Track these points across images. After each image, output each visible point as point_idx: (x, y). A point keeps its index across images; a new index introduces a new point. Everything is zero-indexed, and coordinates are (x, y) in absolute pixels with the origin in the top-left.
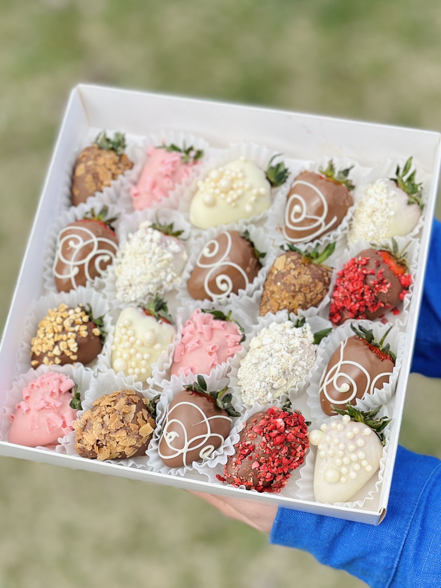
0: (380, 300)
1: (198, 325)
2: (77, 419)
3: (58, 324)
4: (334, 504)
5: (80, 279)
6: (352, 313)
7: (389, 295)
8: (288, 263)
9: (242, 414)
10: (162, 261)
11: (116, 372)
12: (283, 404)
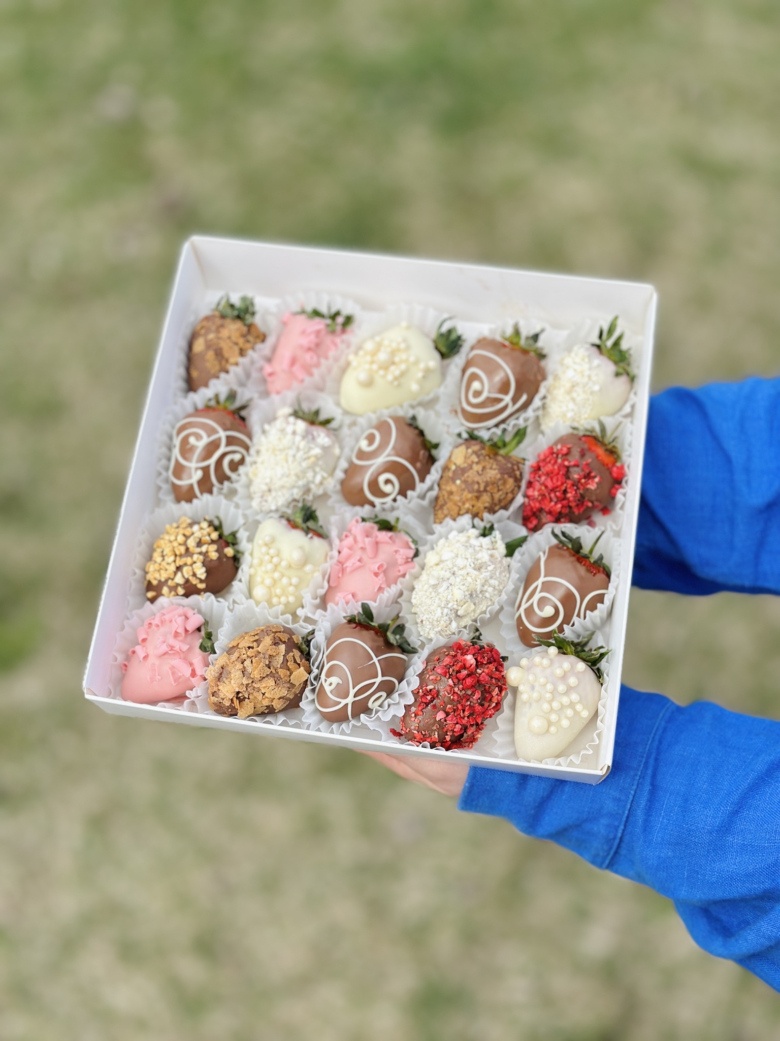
0: (587, 498)
1: (359, 538)
2: (210, 665)
3: (180, 544)
5: (205, 485)
6: (552, 515)
7: (598, 491)
8: (468, 455)
9: (419, 649)
10: (308, 458)
11: (257, 603)
12: (471, 634)
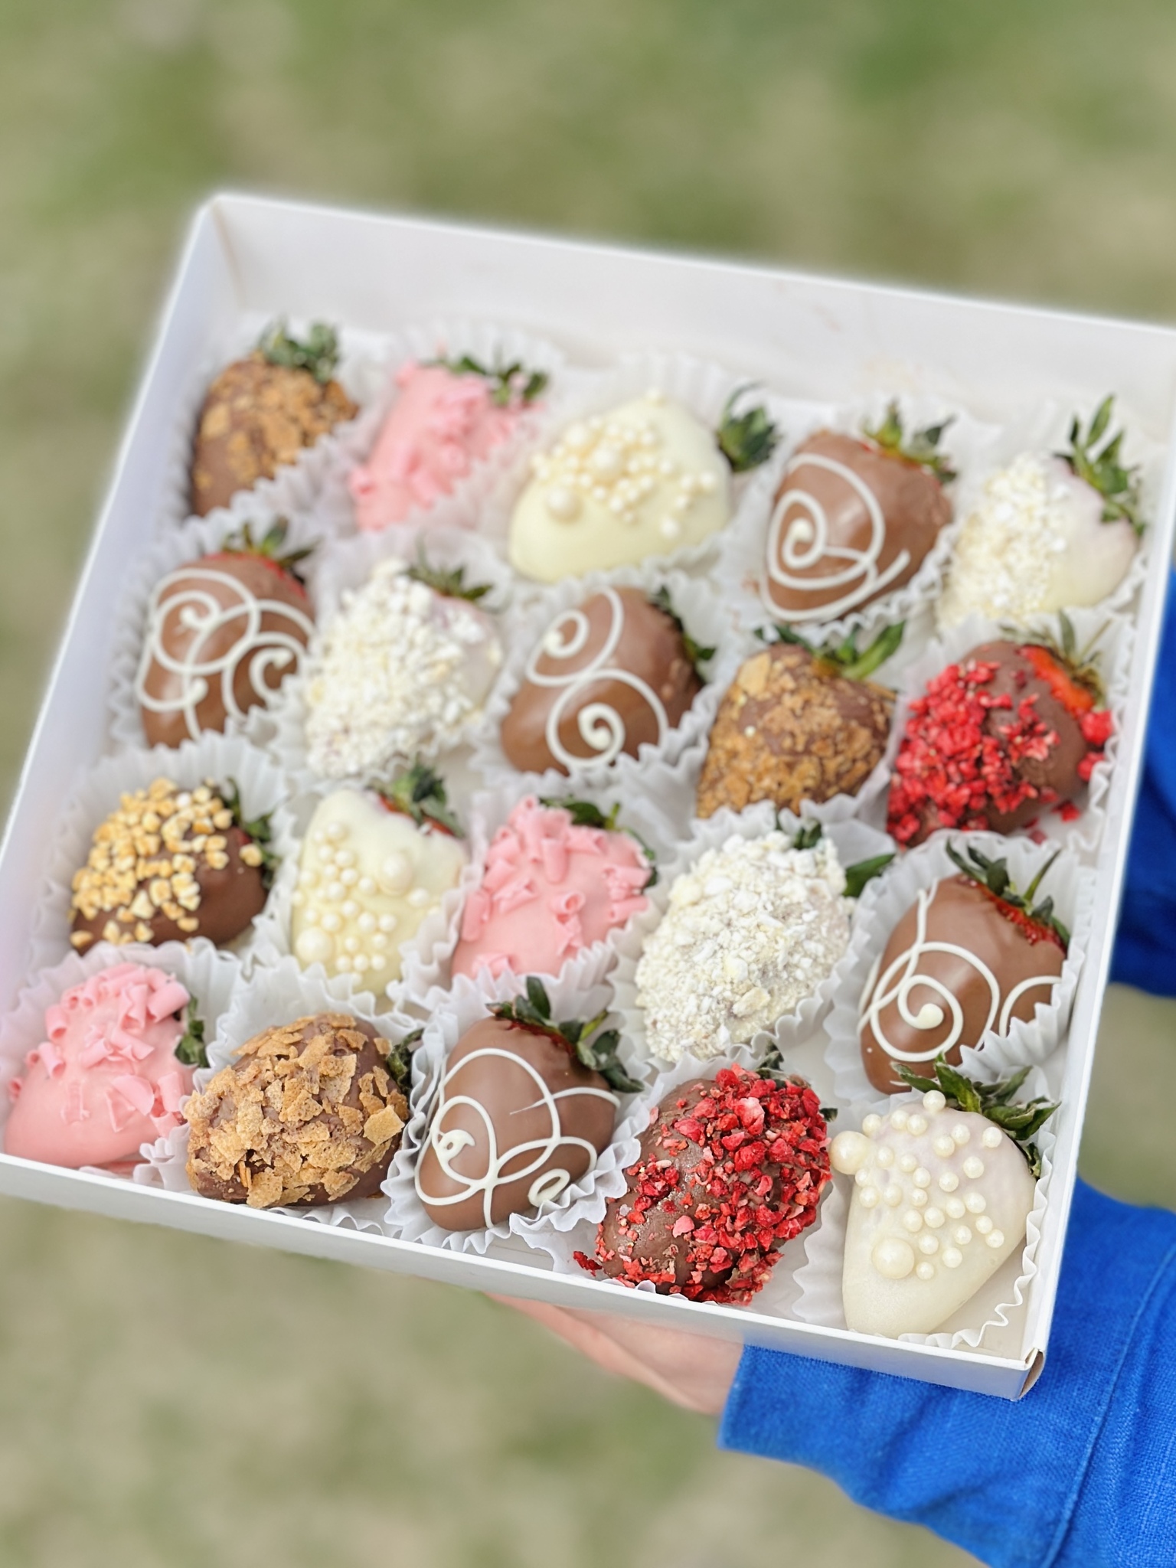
0: (1026, 779)
1: (530, 839)
2: (194, 1092)
3: (148, 833)
4: (899, 1338)
5: (211, 713)
6: (950, 813)
7: (1051, 766)
8: (774, 675)
9: (646, 1084)
10: (432, 665)
11: (304, 966)
12: (760, 1058)
